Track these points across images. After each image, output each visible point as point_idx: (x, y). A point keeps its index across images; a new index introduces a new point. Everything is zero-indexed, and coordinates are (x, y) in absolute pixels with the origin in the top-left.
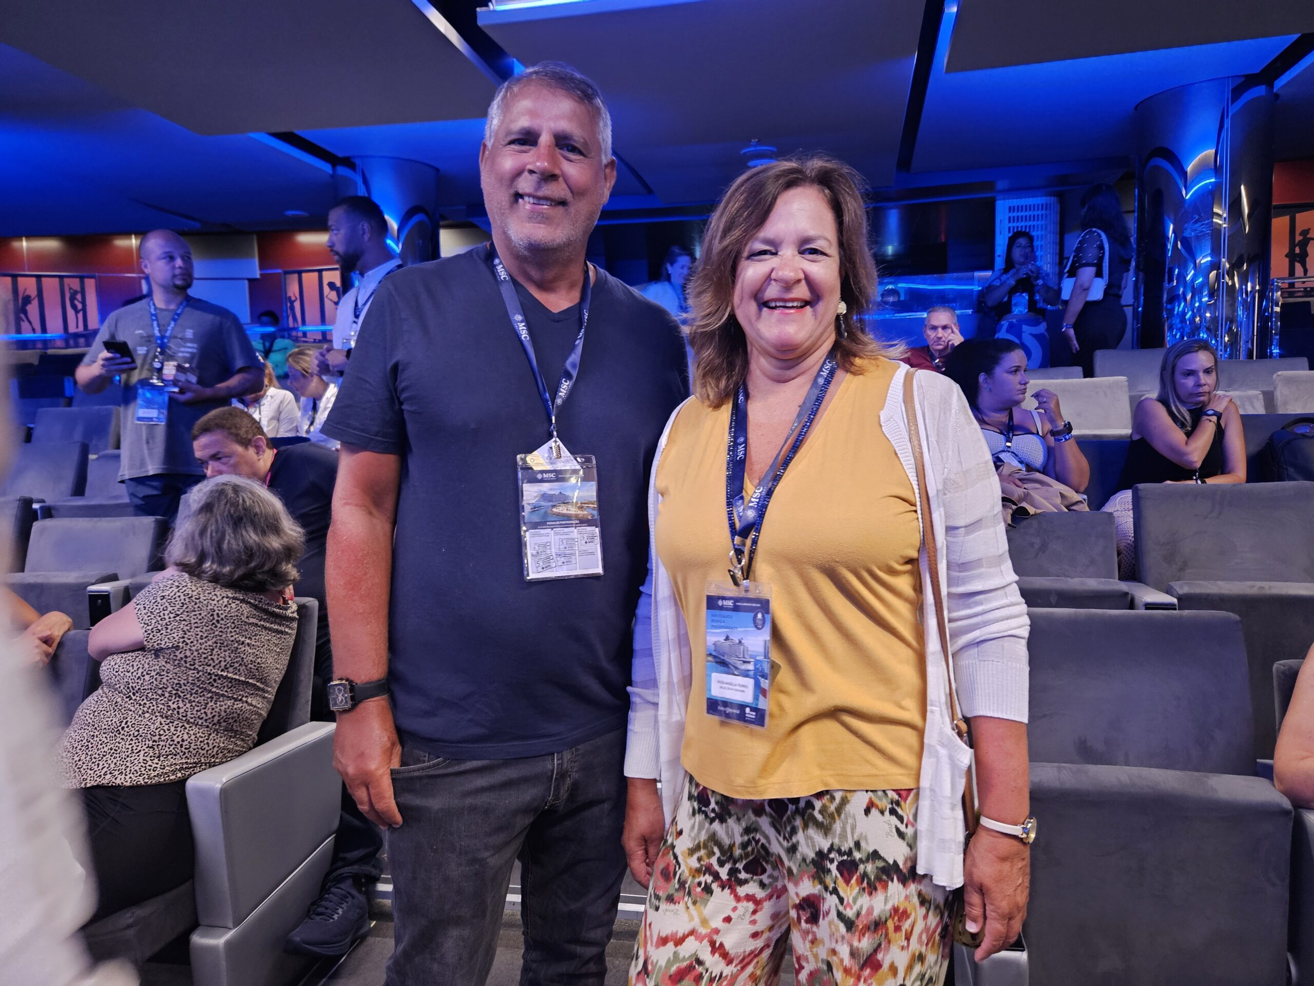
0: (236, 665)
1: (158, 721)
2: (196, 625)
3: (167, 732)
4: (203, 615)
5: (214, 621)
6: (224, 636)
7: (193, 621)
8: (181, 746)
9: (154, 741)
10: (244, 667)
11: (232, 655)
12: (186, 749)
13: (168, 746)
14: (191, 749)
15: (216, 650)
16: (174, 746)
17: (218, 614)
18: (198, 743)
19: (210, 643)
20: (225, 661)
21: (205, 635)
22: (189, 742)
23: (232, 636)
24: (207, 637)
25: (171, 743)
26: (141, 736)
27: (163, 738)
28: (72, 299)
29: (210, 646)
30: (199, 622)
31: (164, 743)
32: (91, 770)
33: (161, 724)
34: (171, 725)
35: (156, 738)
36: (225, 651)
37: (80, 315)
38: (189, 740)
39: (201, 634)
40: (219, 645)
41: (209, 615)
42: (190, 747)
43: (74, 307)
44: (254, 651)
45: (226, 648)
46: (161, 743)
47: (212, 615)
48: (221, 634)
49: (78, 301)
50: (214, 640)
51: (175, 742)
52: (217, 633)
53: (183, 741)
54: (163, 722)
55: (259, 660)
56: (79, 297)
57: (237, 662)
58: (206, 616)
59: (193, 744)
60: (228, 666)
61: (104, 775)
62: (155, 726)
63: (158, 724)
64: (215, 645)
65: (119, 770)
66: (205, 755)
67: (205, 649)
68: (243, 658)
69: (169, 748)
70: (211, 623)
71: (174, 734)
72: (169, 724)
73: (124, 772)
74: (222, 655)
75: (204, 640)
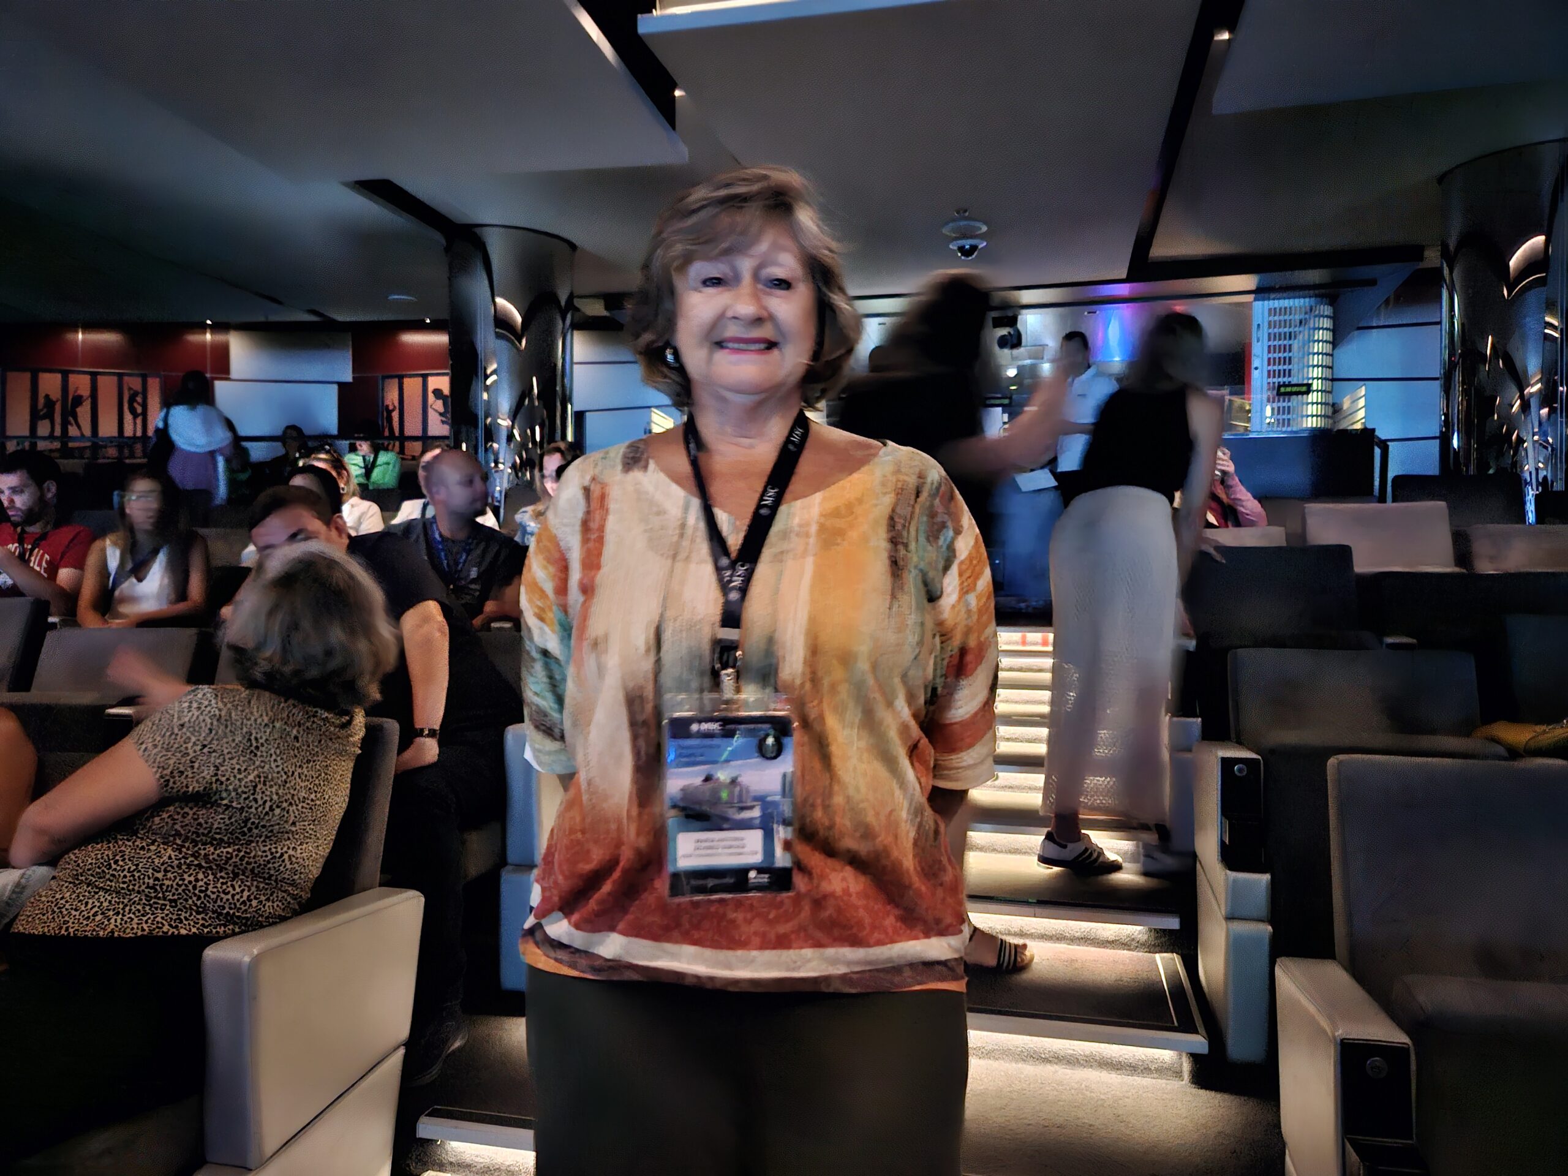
0: (285, 805)
1: (167, 855)
2: (230, 756)
3: (176, 869)
4: (237, 741)
5: (253, 748)
6: (267, 766)
7: (226, 751)
8: (195, 887)
9: (157, 879)
10: (294, 807)
11: (280, 792)
12: (201, 891)
13: (175, 886)
14: (209, 893)
15: (259, 787)
16: (183, 887)
17: (256, 739)
18: (219, 885)
19: (251, 777)
20: (271, 800)
21: (243, 769)
22: (205, 883)
23: (277, 766)
24: (246, 770)
25: (180, 883)
26: (140, 871)
27: (169, 875)
28: (132, 400)
29: (251, 781)
30: (233, 751)
31: (170, 883)
32: (76, 910)
33: (170, 858)
34: (182, 861)
35: (160, 875)
36: (271, 786)
37: (139, 421)
38: (205, 880)
39: (238, 767)
40: (262, 779)
41: (245, 741)
42: (207, 889)
43: (133, 411)
44: (307, 783)
45: (272, 783)
46: (165, 882)
47: (250, 740)
48: (263, 764)
49: (139, 404)
50: (256, 772)
51: (186, 882)
52: (257, 763)
53: (197, 880)
54: (173, 857)
55: (313, 796)
56: (139, 399)
57: (286, 801)
58: (240, 742)
59: (212, 886)
60: (274, 806)
61: (93, 915)
62: (162, 860)
63: (165, 858)
64: (257, 779)
65: (114, 910)
66: (231, 901)
67: (245, 787)
68: (293, 795)
69: (177, 890)
70: (248, 751)
71: (186, 873)
72: (180, 859)
73: (121, 912)
74: (268, 793)
75: (243, 774)
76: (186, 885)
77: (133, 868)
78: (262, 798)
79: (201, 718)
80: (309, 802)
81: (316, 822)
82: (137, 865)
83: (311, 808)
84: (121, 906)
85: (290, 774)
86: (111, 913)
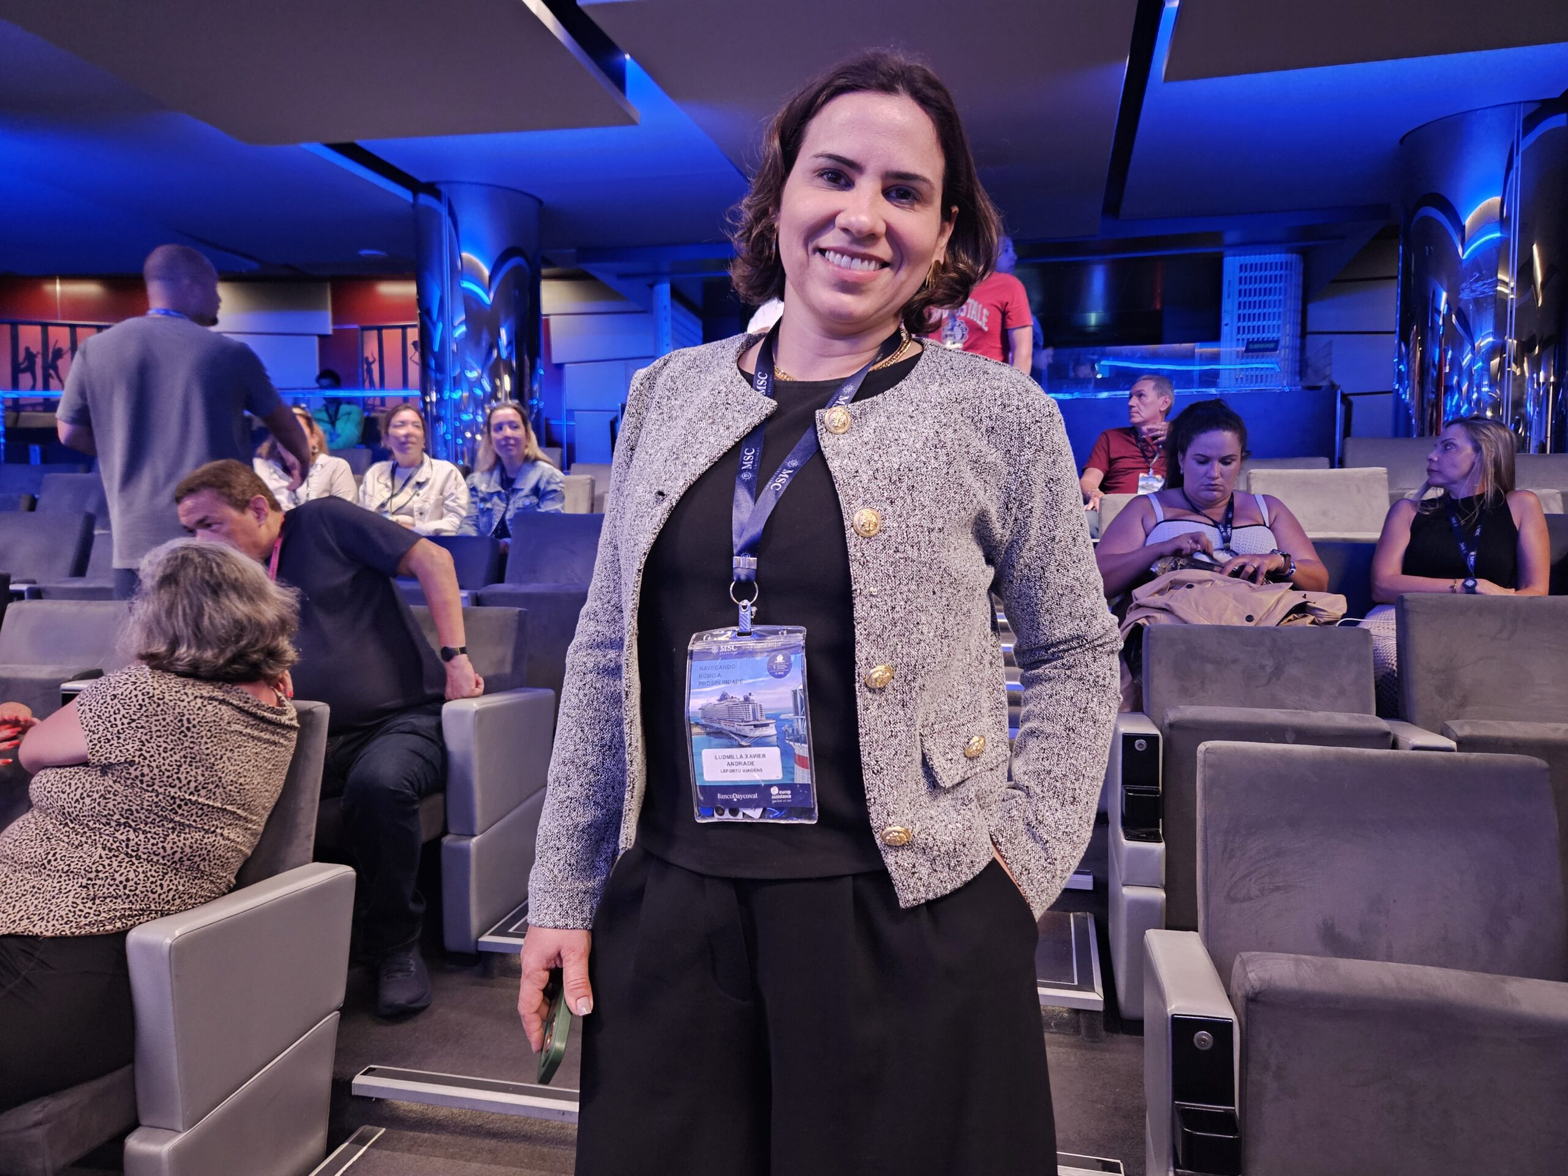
0: (211, 786)
1: (98, 854)
2: (158, 733)
3: (108, 868)
4: (168, 720)
5: (183, 729)
6: (197, 748)
7: (154, 729)
8: (125, 887)
9: (90, 879)
10: (221, 789)
11: (206, 774)
12: (130, 891)
13: (107, 886)
14: (138, 892)
15: (184, 766)
16: (114, 887)
17: (188, 720)
18: (148, 885)
19: (176, 757)
20: (196, 781)
21: (169, 748)
22: (136, 883)
23: (207, 749)
24: (173, 749)
25: (112, 882)
26: (73, 872)
27: (101, 875)
29: (176, 761)
30: (162, 730)
31: (101, 882)
32: (4, 913)
33: (101, 857)
34: (114, 859)
35: (92, 875)
36: (197, 768)
38: (136, 879)
39: (165, 745)
40: (189, 760)
41: (176, 721)
42: (136, 888)
44: (236, 767)
45: (199, 764)
46: (97, 882)
47: (181, 721)
48: (192, 745)
50: (183, 753)
51: (117, 882)
52: (186, 744)
53: (127, 880)
55: (242, 780)
57: (212, 782)
58: (172, 721)
59: (141, 885)
60: (200, 787)
61: (20, 920)
62: (93, 859)
63: (96, 857)
64: (183, 760)
65: (39, 915)
66: (157, 900)
67: (169, 765)
68: (220, 778)
69: (108, 889)
70: (178, 731)
71: (117, 872)
72: (111, 858)
73: (46, 917)
74: (193, 773)
75: (169, 753)
76: (117, 885)
77: (66, 868)
78: (186, 778)
79: (134, 693)
80: (237, 785)
81: (246, 807)
82: (69, 865)
83: (238, 792)
84: (46, 911)
85: (218, 757)
86: (36, 918)
